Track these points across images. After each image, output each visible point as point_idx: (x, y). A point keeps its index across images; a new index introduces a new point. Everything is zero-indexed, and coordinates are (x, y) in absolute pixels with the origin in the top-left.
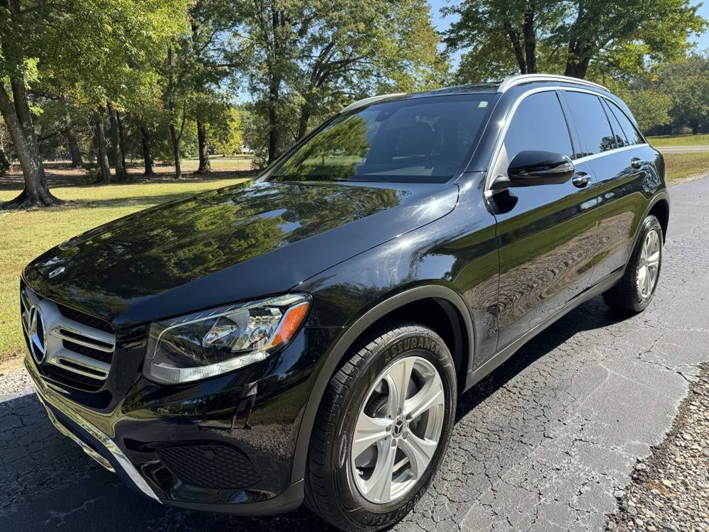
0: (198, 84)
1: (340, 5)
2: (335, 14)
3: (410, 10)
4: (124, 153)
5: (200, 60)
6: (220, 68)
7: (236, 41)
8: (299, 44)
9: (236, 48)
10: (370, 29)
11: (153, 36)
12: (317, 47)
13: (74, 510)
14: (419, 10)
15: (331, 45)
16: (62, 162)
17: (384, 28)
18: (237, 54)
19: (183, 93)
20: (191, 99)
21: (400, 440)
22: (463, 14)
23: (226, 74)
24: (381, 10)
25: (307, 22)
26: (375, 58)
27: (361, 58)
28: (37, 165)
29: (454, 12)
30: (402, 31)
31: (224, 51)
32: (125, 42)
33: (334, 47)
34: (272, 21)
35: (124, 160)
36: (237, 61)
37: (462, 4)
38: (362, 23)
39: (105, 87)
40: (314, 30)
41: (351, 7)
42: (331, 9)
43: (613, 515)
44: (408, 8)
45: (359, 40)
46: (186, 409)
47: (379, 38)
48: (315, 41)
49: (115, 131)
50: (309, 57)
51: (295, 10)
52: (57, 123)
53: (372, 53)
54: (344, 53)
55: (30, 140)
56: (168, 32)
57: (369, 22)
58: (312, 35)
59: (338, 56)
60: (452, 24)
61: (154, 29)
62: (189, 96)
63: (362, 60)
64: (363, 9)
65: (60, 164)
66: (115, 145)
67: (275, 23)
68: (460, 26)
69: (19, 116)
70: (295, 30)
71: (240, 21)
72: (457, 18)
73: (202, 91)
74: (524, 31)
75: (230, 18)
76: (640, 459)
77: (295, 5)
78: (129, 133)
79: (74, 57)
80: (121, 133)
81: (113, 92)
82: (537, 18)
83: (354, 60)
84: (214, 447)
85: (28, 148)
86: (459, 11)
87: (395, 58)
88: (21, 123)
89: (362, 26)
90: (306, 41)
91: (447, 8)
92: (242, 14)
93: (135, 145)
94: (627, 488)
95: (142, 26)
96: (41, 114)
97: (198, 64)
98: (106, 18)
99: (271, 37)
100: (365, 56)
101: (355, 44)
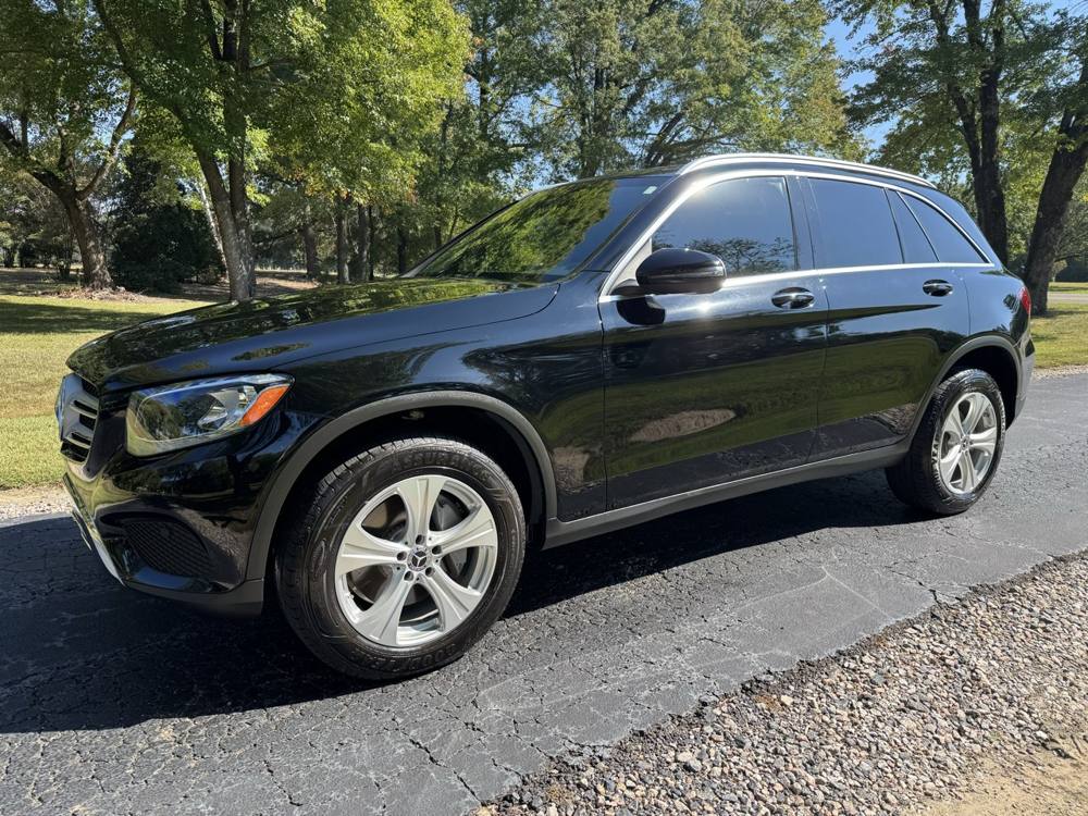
0: (481, 171)
1: (694, 58)
2: (683, 71)
3: (807, 65)
4: (373, 262)
5: (484, 137)
6: (512, 150)
7: (540, 110)
8: (630, 116)
9: (540, 121)
10: (739, 94)
11: (409, 101)
12: (657, 121)
13: (84, 615)
14: (821, 65)
15: (679, 117)
16: (296, 271)
17: (764, 92)
18: (538, 129)
19: (456, 184)
20: (466, 191)
21: (420, 575)
22: (879, 71)
23: (519, 157)
24: (759, 66)
25: (643, 83)
26: (745, 137)
27: (722, 137)
28: (247, 269)
29: (865, 68)
30: (793, 97)
31: (522, 125)
32: (371, 109)
33: (684, 120)
34: (594, 82)
35: (372, 274)
36: (537, 139)
37: (877, 55)
38: (727, 85)
39: (343, 169)
40: (655, 95)
41: (710, 61)
42: (680, 64)
43: (680, 717)
44: (804, 62)
45: (722, 110)
46: (163, 487)
47: (751, 107)
48: (655, 111)
49: (364, 232)
50: (643, 134)
51: (626, 65)
52: (293, 218)
53: (740, 130)
54: (698, 130)
55: (242, 236)
56: (430, 96)
57: (737, 83)
58: (652, 102)
59: (686, 135)
60: (856, 87)
61: (412, 93)
62: (463, 187)
63: (725, 140)
64: (728, 66)
65: (292, 274)
66: (361, 251)
67: (598, 84)
68: (873, 90)
69: (232, 205)
70: (624, 94)
71: (544, 82)
72: (870, 77)
73: (482, 182)
74: (981, 98)
75: (531, 79)
76: (772, 670)
77: (626, 59)
78: (385, 236)
79: (307, 128)
80: (372, 235)
81: (351, 177)
82: (1006, 78)
83: (711, 140)
84: (170, 524)
85: (239, 246)
86: (872, 67)
87: (774, 138)
88: (233, 213)
89: (726, 89)
90: (642, 112)
91: (851, 63)
92: (548, 72)
93: (388, 254)
94: (726, 696)
95: (398, 88)
96: (267, 204)
97: (480, 142)
98: (349, 77)
99: (590, 105)
100: (729, 135)
101: (715, 115)
